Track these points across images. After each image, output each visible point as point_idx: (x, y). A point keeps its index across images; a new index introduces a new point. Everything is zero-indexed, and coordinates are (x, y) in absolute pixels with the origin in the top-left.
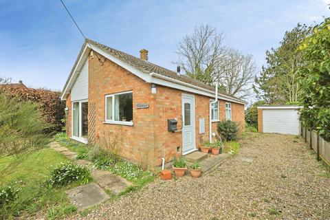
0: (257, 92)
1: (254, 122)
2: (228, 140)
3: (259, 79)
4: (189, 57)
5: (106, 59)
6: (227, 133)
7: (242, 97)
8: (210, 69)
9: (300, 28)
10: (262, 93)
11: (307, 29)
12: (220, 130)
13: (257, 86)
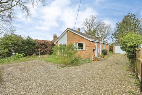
0: (113, 39)
1: (111, 50)
2: (105, 55)
3: (113, 34)
4: (87, 26)
6: (104, 53)
7: (106, 41)
8: (95, 30)
9: (130, 14)
10: (115, 39)
11: (132, 15)
12: (102, 52)
13: (113, 37)
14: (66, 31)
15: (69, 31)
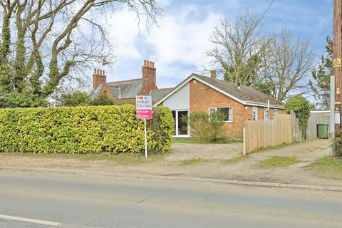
0: (315, 90)
5: (210, 88)
13: (315, 82)
14: (188, 81)
15: (195, 82)
